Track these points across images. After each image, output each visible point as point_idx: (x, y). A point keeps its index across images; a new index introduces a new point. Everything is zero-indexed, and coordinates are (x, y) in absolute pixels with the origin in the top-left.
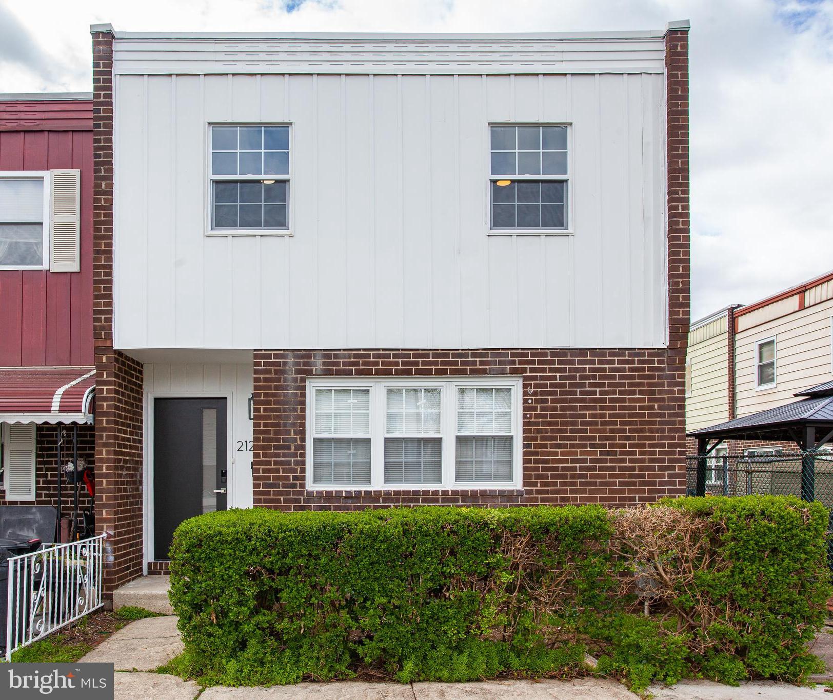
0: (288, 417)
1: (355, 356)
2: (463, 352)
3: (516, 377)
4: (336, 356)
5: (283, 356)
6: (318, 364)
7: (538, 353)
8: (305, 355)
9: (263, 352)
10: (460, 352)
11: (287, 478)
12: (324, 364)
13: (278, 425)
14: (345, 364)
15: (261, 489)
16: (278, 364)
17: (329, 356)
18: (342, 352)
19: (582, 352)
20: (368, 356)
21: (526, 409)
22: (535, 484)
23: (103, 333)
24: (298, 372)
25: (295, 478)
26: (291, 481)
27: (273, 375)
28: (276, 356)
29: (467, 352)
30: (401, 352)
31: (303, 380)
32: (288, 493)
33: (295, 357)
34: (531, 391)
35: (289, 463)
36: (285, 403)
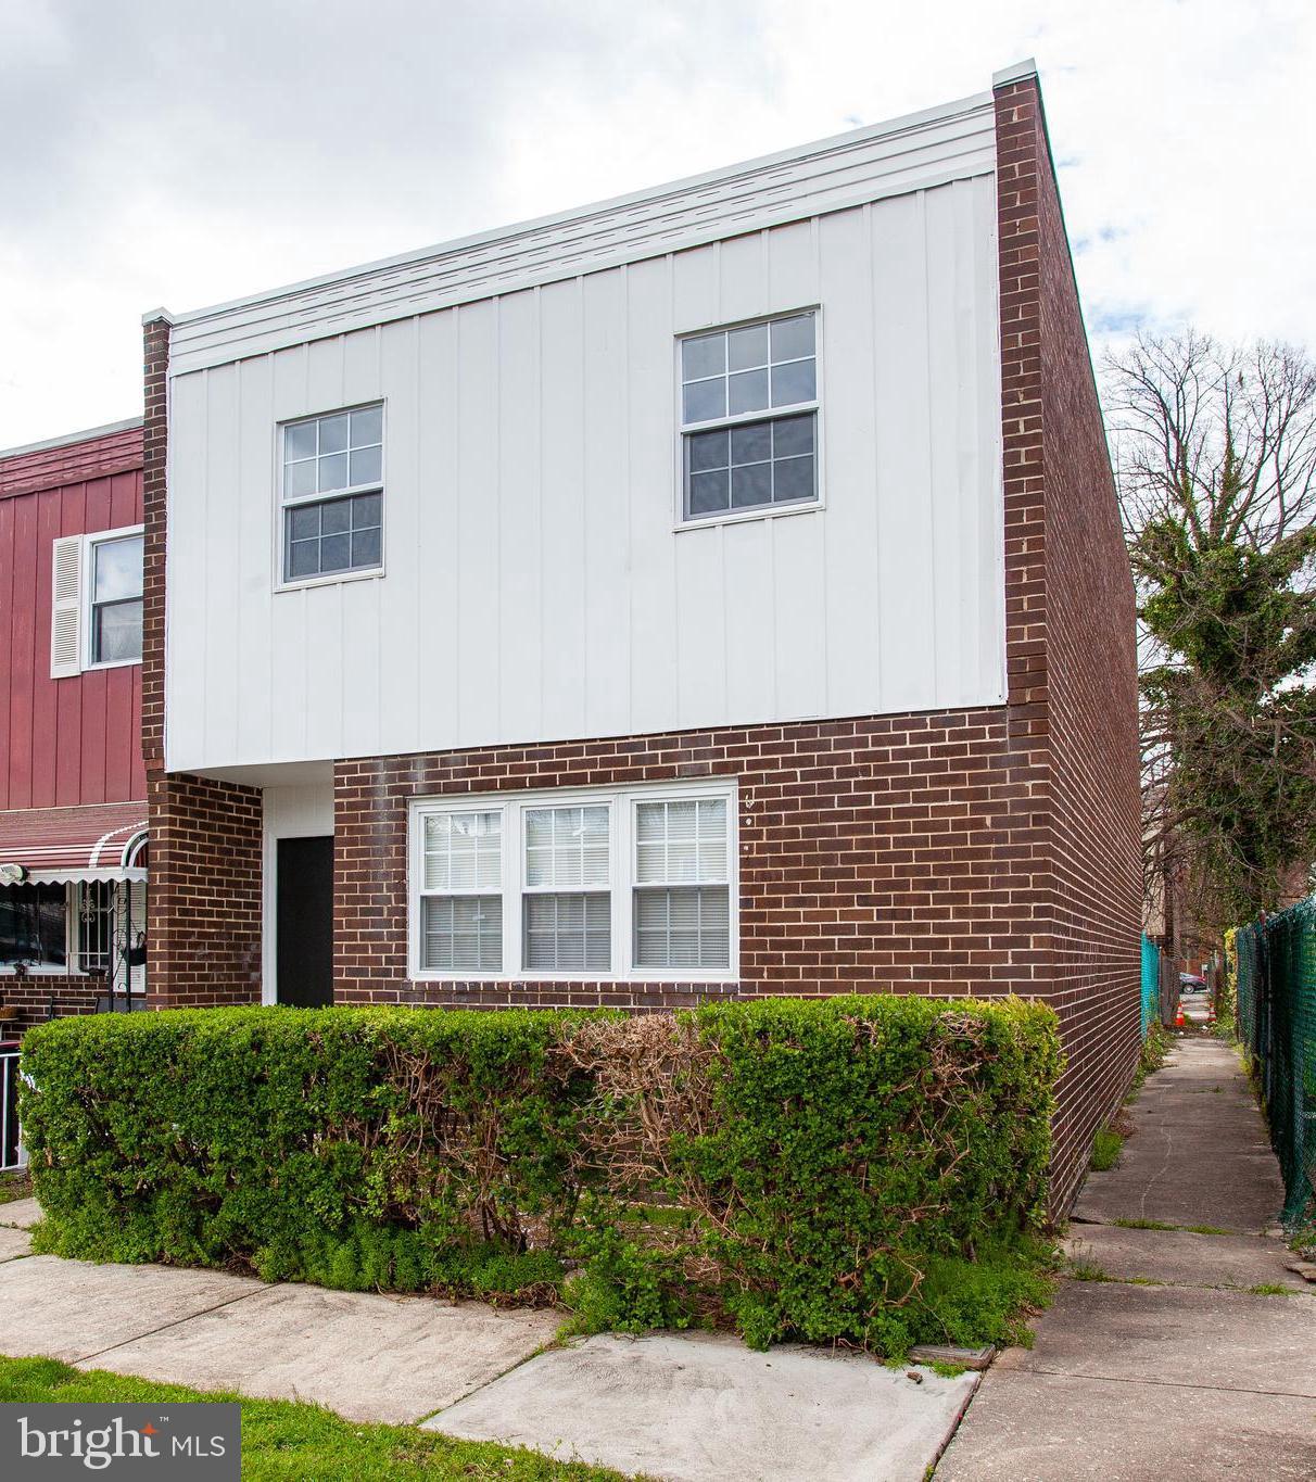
0: (378, 864)
1: (473, 760)
2: (636, 740)
3: (724, 778)
4: (445, 762)
5: (372, 768)
6: (420, 776)
7: (761, 732)
8: (402, 762)
9: (346, 763)
10: (631, 740)
11: (377, 961)
12: (428, 776)
13: (364, 876)
14: (457, 774)
15: (344, 978)
16: (365, 781)
17: (433, 763)
18: (453, 754)
19: (842, 725)
20: (490, 758)
21: (744, 835)
22: (759, 974)
23: (153, 750)
24: (393, 791)
25: (389, 961)
26: (384, 966)
27: (359, 799)
28: (364, 768)
29: (642, 739)
30: (538, 748)
31: (405, 804)
32: (379, 985)
33: (389, 767)
34: (750, 802)
35: (379, 936)
36: (374, 841)
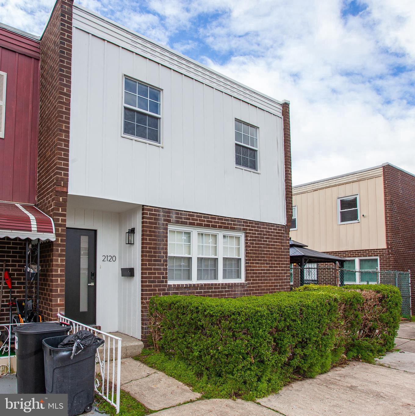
0: (160, 244)
1: (189, 215)
2: (228, 218)
4: (181, 214)
5: (158, 211)
6: (173, 217)
7: (251, 222)
8: (168, 211)
9: (149, 207)
10: (227, 218)
11: (159, 278)
12: (176, 217)
13: (155, 248)
14: (185, 219)
15: (147, 284)
16: (156, 215)
17: (177, 214)
18: (183, 212)
19: (263, 223)
20: (193, 216)
21: (246, 247)
22: (250, 280)
23: (62, 182)
24: (165, 220)
25: (163, 278)
26: (161, 279)
27: (153, 221)
28: (155, 211)
29: (229, 219)
30: (206, 215)
31: (167, 225)
32: (160, 286)
33: (164, 212)
34: (249, 239)
35: (160, 269)
36: (159, 236)
